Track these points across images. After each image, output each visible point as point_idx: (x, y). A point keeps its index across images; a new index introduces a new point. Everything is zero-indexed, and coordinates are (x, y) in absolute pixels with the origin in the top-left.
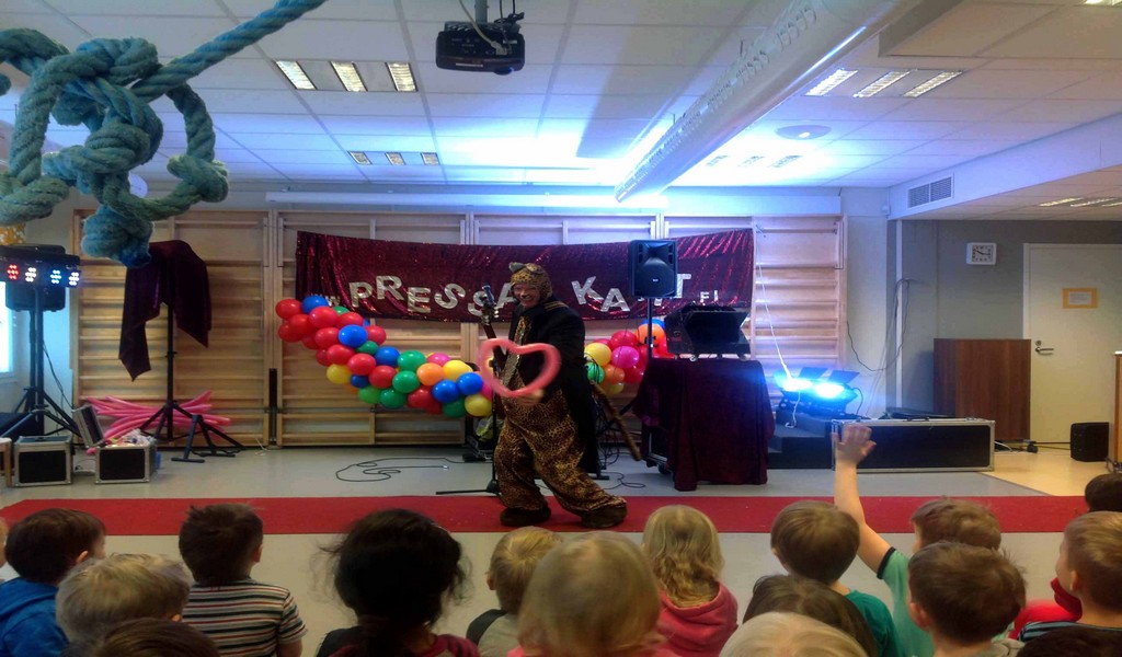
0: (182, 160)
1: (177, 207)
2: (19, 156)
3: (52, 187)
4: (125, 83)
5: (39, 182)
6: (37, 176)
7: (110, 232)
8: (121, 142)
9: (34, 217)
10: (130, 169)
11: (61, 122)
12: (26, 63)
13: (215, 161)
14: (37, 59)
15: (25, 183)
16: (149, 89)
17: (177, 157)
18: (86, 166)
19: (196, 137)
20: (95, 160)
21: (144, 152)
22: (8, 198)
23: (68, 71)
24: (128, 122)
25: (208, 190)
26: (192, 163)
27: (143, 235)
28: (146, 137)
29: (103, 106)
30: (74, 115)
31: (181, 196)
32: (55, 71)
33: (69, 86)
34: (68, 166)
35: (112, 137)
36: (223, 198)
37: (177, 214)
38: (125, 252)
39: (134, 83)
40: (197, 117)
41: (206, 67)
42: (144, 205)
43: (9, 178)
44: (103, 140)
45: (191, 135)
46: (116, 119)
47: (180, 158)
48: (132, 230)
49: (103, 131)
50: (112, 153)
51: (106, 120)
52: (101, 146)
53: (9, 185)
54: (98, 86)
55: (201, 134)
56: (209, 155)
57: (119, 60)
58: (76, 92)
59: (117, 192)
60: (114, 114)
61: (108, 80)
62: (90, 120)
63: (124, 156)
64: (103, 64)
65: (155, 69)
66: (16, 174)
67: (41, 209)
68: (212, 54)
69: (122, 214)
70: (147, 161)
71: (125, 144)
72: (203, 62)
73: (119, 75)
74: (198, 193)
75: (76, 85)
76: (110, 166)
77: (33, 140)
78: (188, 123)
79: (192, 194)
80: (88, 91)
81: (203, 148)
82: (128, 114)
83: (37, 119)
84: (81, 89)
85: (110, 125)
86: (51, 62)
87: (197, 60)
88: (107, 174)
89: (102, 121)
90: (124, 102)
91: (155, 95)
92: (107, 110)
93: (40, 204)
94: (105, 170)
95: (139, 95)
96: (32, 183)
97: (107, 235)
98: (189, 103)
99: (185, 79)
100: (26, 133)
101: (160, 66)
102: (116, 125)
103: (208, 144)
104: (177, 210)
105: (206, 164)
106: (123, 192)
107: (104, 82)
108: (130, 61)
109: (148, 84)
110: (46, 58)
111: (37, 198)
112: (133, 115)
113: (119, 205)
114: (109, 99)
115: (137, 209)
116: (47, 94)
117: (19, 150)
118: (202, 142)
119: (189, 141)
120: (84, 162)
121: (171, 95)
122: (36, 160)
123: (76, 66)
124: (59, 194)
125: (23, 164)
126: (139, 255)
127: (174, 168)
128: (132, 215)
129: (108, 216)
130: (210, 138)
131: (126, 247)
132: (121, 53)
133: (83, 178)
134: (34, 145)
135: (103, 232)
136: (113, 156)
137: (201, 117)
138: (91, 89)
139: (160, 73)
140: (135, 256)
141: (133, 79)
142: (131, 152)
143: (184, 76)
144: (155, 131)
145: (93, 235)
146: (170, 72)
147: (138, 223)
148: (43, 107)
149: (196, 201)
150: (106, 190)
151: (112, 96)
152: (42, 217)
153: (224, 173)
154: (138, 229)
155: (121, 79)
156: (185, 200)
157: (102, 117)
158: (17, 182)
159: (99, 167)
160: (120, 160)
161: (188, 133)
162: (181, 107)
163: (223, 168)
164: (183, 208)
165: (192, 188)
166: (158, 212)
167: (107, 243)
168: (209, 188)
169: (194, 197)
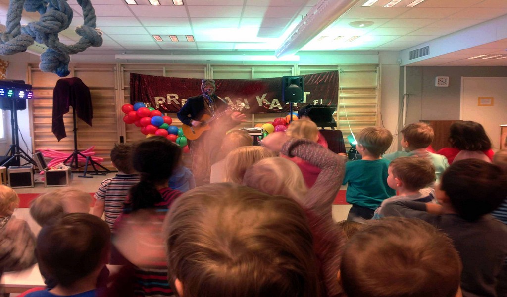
0: (82, 27)
1: (81, 48)
2: (11, 24)
3: (27, 38)
5: (21, 36)
6: (19, 33)
8: (55, 19)
9: (19, 51)
10: (60, 31)
11: (28, 10)
13: (96, 28)
15: (14, 37)
17: (80, 26)
18: (40, 29)
19: (88, 17)
20: (44, 27)
21: (65, 24)
22: (7, 43)
24: (57, 9)
26: (87, 29)
27: (66, 62)
28: (66, 17)
29: (46, 3)
30: (33, 7)
31: (82, 43)
34: (32, 29)
35: (51, 16)
36: (101, 45)
37: (81, 51)
38: (58, 69)
40: (87, 8)
42: (66, 47)
43: (7, 34)
44: (46, 18)
45: (86, 16)
46: (52, 8)
47: (81, 27)
48: (61, 59)
49: (47, 13)
50: (52, 23)
51: (48, 9)
52: (46, 20)
53: (7, 37)
55: (90, 16)
56: (94, 25)
59: (54, 41)
60: (51, 6)
62: (41, 10)
63: (57, 25)
66: (10, 32)
67: (22, 48)
69: (57, 51)
70: (66, 28)
71: (57, 20)
74: (90, 42)
76: (51, 29)
77: (16, 17)
78: (84, 11)
79: (87, 43)
81: (91, 22)
82: (58, 6)
83: (18, 7)
85: (50, 11)
88: (50, 33)
89: (46, 10)
90: (55, 1)
92: (48, 5)
93: (22, 46)
94: (49, 31)
96: (17, 36)
97: (51, 61)
98: (84, 2)
100: (13, 13)
102: (52, 11)
103: (93, 20)
104: (81, 50)
105: (93, 29)
106: (57, 42)
111: (20, 43)
112: (60, 6)
113: (56, 47)
115: (64, 49)
117: (10, 22)
118: (90, 19)
119: (85, 19)
120: (40, 27)
122: (18, 26)
124: (30, 41)
125: (13, 28)
126: (65, 71)
127: (79, 31)
128: (61, 52)
129: (50, 53)
130: (94, 18)
131: (59, 67)
133: (39, 35)
134: (17, 19)
135: (48, 60)
136: (52, 25)
137: (89, 8)
140: (63, 71)
142: (60, 23)
144: (69, 14)
145: (44, 62)
147: (64, 56)
148: (20, 2)
149: (89, 46)
150: (50, 41)
152: (22, 52)
153: (101, 33)
154: (64, 59)
156: (84, 46)
157: (46, 8)
158: (10, 36)
159: (46, 30)
160: (55, 26)
161: (84, 15)
163: (100, 31)
164: (83, 49)
165: (87, 40)
166: (73, 50)
167: (51, 65)
168: (94, 40)
169: (88, 44)
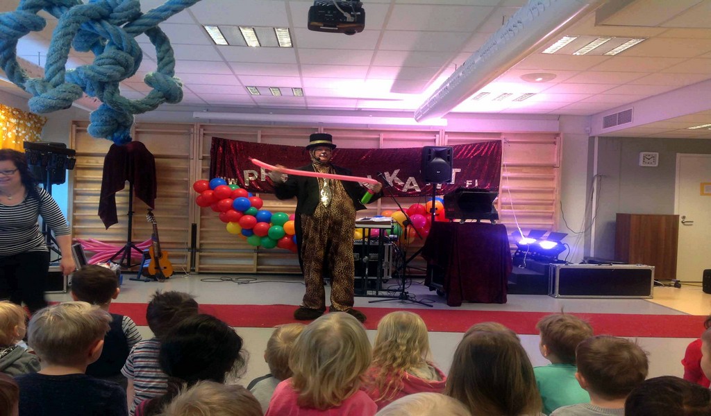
1: (150, 105)
2: (52, 68)
3: (73, 89)
4: (119, 24)
5: (64, 86)
6: (62, 82)
7: (106, 121)
8: (117, 62)
9: (60, 108)
10: (120, 80)
11: (78, 49)
12: (56, 10)
13: (174, 77)
14: (63, 7)
15: (55, 86)
16: (134, 28)
17: (151, 74)
18: (94, 76)
19: (164, 60)
20: (99, 73)
21: (130, 69)
22: (44, 95)
23: (83, 15)
24: (120, 49)
25: (170, 95)
26: (161, 77)
27: (128, 124)
28: (132, 59)
29: (104, 39)
30: (85, 45)
31: (153, 98)
32: (75, 14)
33: (83, 25)
34: (82, 76)
35: (111, 58)
36: (179, 101)
37: (150, 110)
38: (115, 134)
39: (125, 24)
40: (164, 48)
41: (171, 15)
42: (129, 103)
43: (45, 83)
44: (103, 61)
45: (160, 59)
46: (113, 47)
47: (153, 74)
48: (120, 120)
49: (105, 54)
50: (112, 68)
51: (106, 47)
52: (103, 64)
53: (44, 87)
54: (102, 26)
55: (166, 59)
56: (171, 73)
57: (116, 9)
58: (89, 30)
59: (112, 94)
60: (112, 44)
61: (108, 21)
62: (96, 49)
63: (118, 71)
64: (105, 11)
65: (138, 15)
66: (49, 80)
67: (64, 103)
68: (175, 7)
69: (115, 109)
70: (132, 75)
71: (119, 63)
72: (170, 12)
73: (116, 18)
74: (163, 97)
75: (87, 23)
76: (109, 77)
77: (60, 58)
78: (158, 51)
79: (160, 97)
80: (96, 28)
81: (167, 68)
82: (121, 44)
83: (63, 44)
84: (91, 27)
85: (109, 51)
86: (73, 9)
87: (166, 10)
88: (107, 83)
89: (103, 50)
90: (119, 36)
91: (138, 33)
92: (107, 43)
93: (65, 100)
94: (105, 79)
95: (128, 32)
96: (59, 86)
97: (105, 123)
98: (159, 39)
99: (158, 23)
100: (56, 53)
101: (142, 14)
102: (113, 51)
103: (170, 65)
104: (150, 107)
105: (169, 78)
106: (116, 95)
107: (105, 23)
108: (123, 10)
109: (132, 25)
110: (69, 7)
111: (63, 96)
112: (124, 44)
113: (114, 103)
114: (109, 34)
115: (126, 105)
116: (70, 29)
117: (51, 65)
118: (167, 64)
119: (158, 64)
120: (93, 74)
121: (148, 33)
122: (62, 71)
123: (89, 12)
124: (77, 94)
125: (54, 74)
126: (124, 137)
127: (149, 81)
128: (122, 110)
129: (105, 111)
130: (172, 62)
131: (116, 131)
132: (117, 5)
133: (91, 85)
134: (61, 61)
135: (101, 121)
136: (112, 70)
137: (167, 48)
138: (98, 27)
139: (142, 18)
140: (122, 137)
141: (125, 22)
142: (122, 69)
143: (156, 20)
144: (138, 57)
145: (95, 123)
146: (147, 17)
147: (125, 116)
148: (67, 37)
149: (162, 102)
150: (106, 94)
151: (111, 32)
152: (65, 108)
153: (181, 85)
154: (124, 120)
155: (117, 21)
156: (155, 101)
157: (104, 47)
158: (50, 85)
159: (102, 77)
160: (115, 73)
161: (158, 58)
162: (154, 42)
163: (180, 82)
164: (154, 107)
165: (160, 94)
166: (138, 108)
167: (104, 128)
168: (171, 95)
169: (161, 100)
